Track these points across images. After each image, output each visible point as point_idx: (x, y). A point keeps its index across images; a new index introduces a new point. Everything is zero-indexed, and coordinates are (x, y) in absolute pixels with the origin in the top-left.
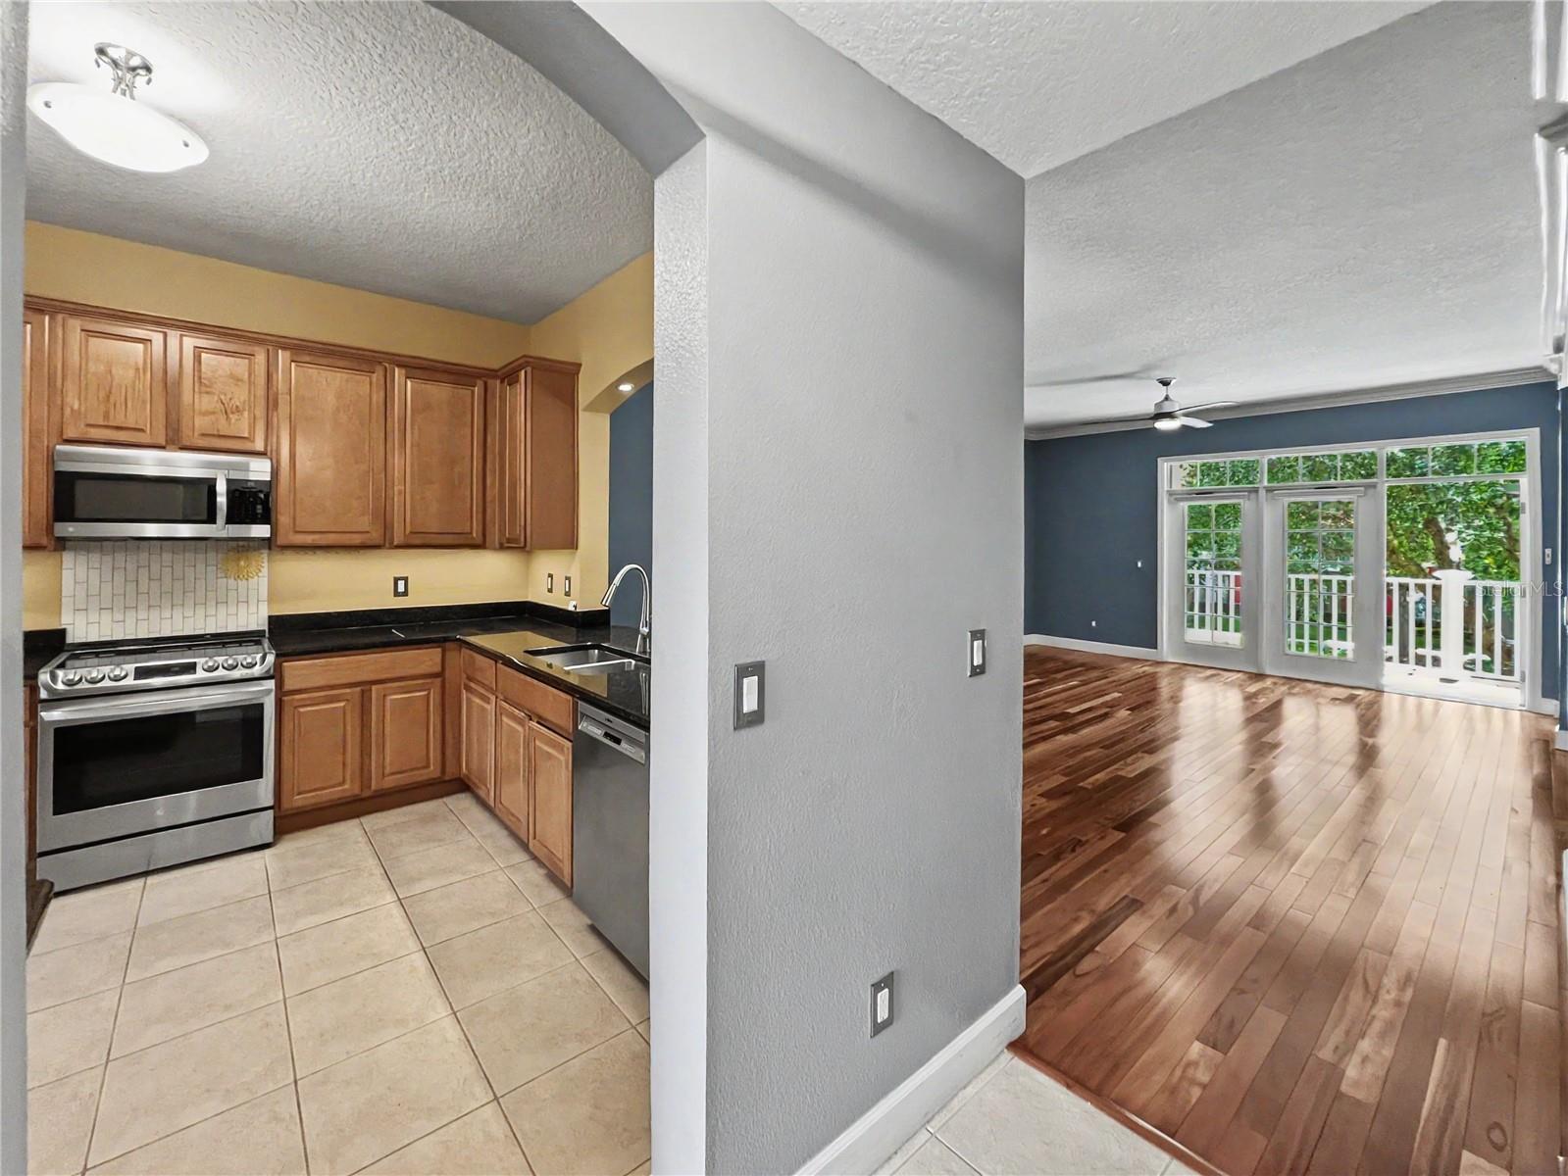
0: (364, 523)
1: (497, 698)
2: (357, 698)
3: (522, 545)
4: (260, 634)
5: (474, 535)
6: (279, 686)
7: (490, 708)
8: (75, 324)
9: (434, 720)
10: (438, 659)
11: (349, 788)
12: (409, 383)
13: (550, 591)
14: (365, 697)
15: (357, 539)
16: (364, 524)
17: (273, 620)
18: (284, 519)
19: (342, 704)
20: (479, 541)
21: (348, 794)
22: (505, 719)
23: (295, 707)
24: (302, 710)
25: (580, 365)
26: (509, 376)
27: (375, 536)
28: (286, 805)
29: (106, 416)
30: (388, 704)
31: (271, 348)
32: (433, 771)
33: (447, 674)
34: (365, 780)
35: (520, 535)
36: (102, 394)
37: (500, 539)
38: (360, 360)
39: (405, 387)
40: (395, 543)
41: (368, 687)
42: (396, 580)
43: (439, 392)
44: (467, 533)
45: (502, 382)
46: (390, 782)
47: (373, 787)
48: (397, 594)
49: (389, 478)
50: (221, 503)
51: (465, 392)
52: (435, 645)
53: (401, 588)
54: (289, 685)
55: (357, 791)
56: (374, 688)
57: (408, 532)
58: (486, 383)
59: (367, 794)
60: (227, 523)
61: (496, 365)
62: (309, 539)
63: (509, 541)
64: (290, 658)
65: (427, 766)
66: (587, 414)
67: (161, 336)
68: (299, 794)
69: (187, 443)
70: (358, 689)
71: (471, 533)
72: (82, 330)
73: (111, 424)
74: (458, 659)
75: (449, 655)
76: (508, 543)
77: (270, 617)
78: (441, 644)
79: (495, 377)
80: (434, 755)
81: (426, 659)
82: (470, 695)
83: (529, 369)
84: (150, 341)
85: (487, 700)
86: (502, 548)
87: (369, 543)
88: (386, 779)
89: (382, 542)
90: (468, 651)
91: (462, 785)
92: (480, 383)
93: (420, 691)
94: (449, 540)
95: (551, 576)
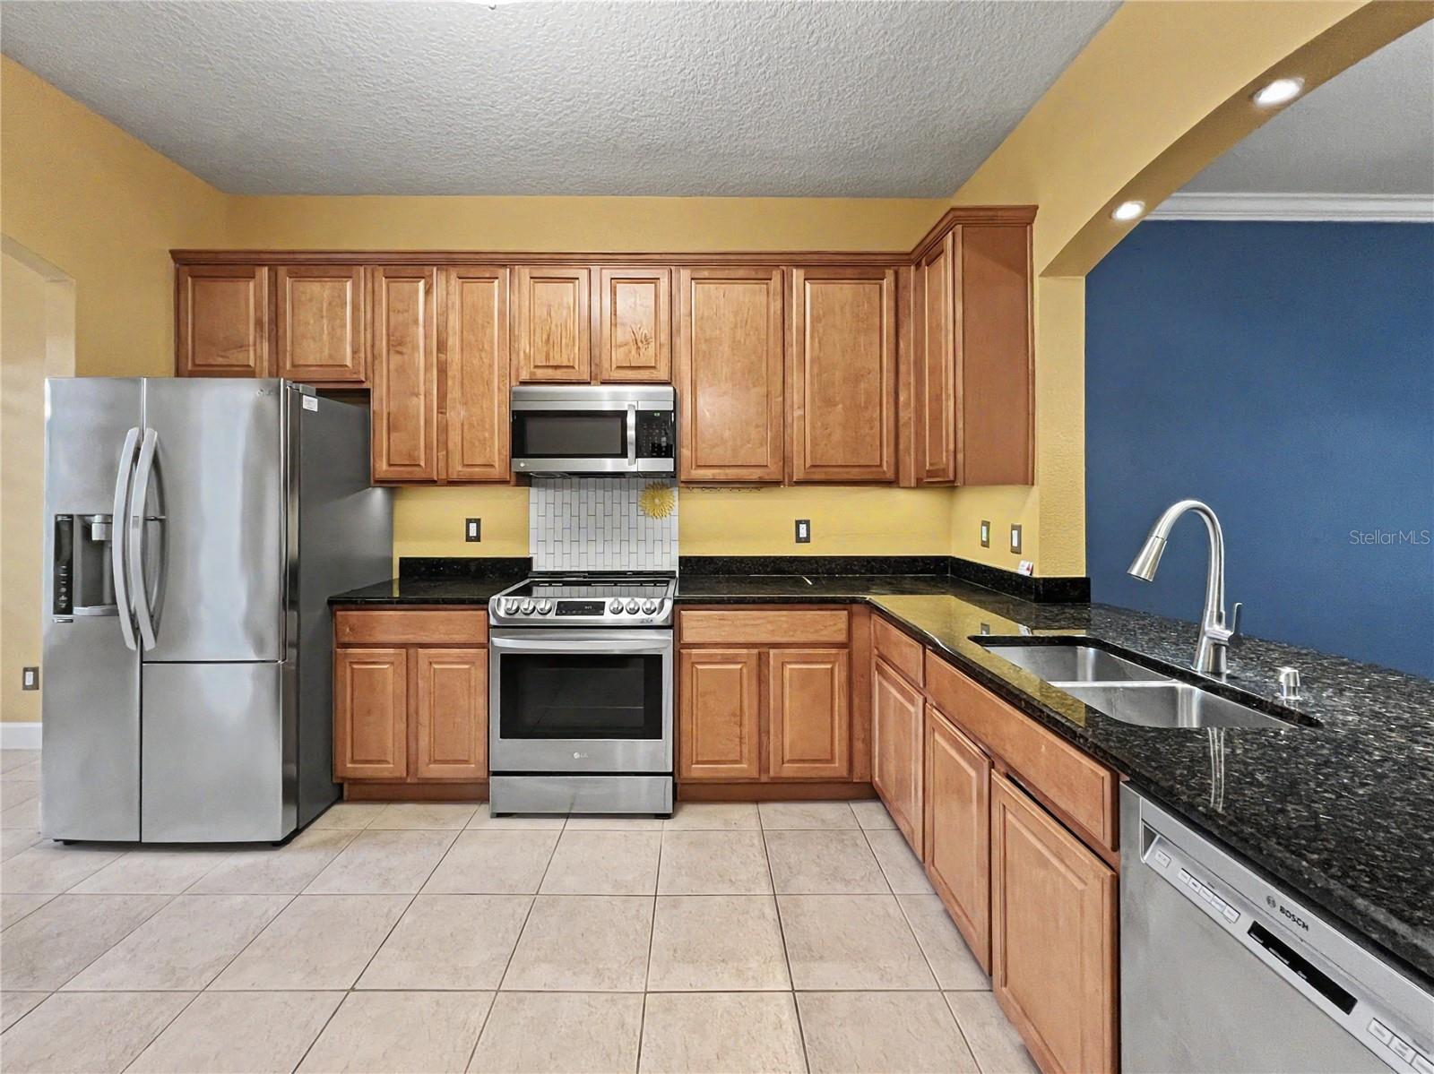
0: (764, 455)
1: (925, 701)
2: (754, 662)
3: (952, 478)
4: (670, 574)
5: (885, 468)
6: (678, 637)
7: (915, 710)
8: (525, 273)
9: (840, 703)
10: (843, 625)
11: (745, 768)
12: (808, 285)
13: (985, 544)
14: (762, 660)
15: (755, 474)
16: (762, 456)
17: (684, 561)
18: (685, 452)
19: (739, 666)
20: (890, 475)
21: (745, 775)
22: (937, 736)
23: (693, 663)
24: (700, 667)
25: (1036, 208)
26: (927, 254)
27: (773, 472)
28: (685, 774)
29: (547, 358)
30: (787, 674)
31: (673, 268)
32: (838, 767)
33: (856, 644)
34: (763, 763)
35: (948, 465)
36: (545, 337)
37: (917, 473)
38: (759, 266)
39: (805, 291)
40: (795, 480)
41: (765, 650)
42: (798, 523)
43: (843, 292)
44: (877, 466)
45: (918, 265)
46: (789, 770)
47: (772, 774)
48: (799, 540)
49: (788, 402)
50: (631, 435)
51: (870, 288)
52: (841, 606)
53: (803, 533)
54: (688, 637)
55: (755, 774)
56: (772, 652)
57: (807, 466)
58: (896, 274)
59: (764, 779)
60: (637, 457)
61: (908, 246)
62: (708, 474)
63: (930, 473)
64: (690, 606)
65: (831, 760)
66: (1049, 280)
67: (586, 271)
68: (698, 763)
69: (606, 376)
70: (755, 651)
71: (881, 465)
72: (531, 278)
73: (551, 364)
74: (869, 628)
75: (857, 621)
76: (928, 477)
77: (680, 558)
78: (848, 606)
79: (908, 263)
80: (840, 747)
81: (830, 624)
82: (885, 683)
83: (959, 227)
84: (578, 279)
85: (912, 701)
86: (920, 485)
87: (767, 478)
88: (785, 765)
89: (780, 478)
90: (881, 621)
91: (869, 792)
92: (890, 274)
93: (822, 662)
94: (854, 474)
95: (986, 524)
